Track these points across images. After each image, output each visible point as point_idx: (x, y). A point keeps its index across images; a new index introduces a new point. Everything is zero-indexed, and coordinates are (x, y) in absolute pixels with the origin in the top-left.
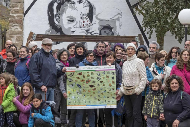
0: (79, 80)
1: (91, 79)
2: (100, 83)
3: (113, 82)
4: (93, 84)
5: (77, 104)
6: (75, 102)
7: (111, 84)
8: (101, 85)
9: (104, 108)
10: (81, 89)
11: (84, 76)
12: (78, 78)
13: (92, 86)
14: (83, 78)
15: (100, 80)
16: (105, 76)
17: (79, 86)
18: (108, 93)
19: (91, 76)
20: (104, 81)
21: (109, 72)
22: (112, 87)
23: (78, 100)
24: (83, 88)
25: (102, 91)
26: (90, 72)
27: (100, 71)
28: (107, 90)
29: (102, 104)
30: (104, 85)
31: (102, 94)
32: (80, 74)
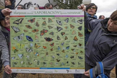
0: (30, 30)
1: (47, 29)
2: (60, 36)
3: (80, 35)
4: (51, 37)
5: (26, 66)
6: (22, 62)
7: (78, 37)
8: (62, 39)
9: (66, 72)
10: (32, 44)
11: (37, 25)
12: (29, 27)
13: (48, 40)
14: (36, 28)
15: (61, 31)
16: (68, 25)
17: (30, 39)
18: (73, 50)
19: (48, 24)
20: (66, 33)
21: (74, 19)
22: (78, 42)
23: (28, 60)
24: (35, 41)
25: (64, 48)
26: (47, 18)
27: (61, 18)
28: (72, 46)
29: (63, 67)
30: (66, 38)
31: (63, 51)
32: (32, 21)
